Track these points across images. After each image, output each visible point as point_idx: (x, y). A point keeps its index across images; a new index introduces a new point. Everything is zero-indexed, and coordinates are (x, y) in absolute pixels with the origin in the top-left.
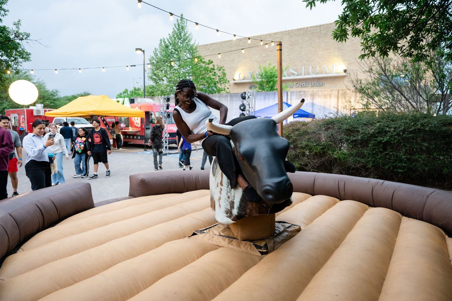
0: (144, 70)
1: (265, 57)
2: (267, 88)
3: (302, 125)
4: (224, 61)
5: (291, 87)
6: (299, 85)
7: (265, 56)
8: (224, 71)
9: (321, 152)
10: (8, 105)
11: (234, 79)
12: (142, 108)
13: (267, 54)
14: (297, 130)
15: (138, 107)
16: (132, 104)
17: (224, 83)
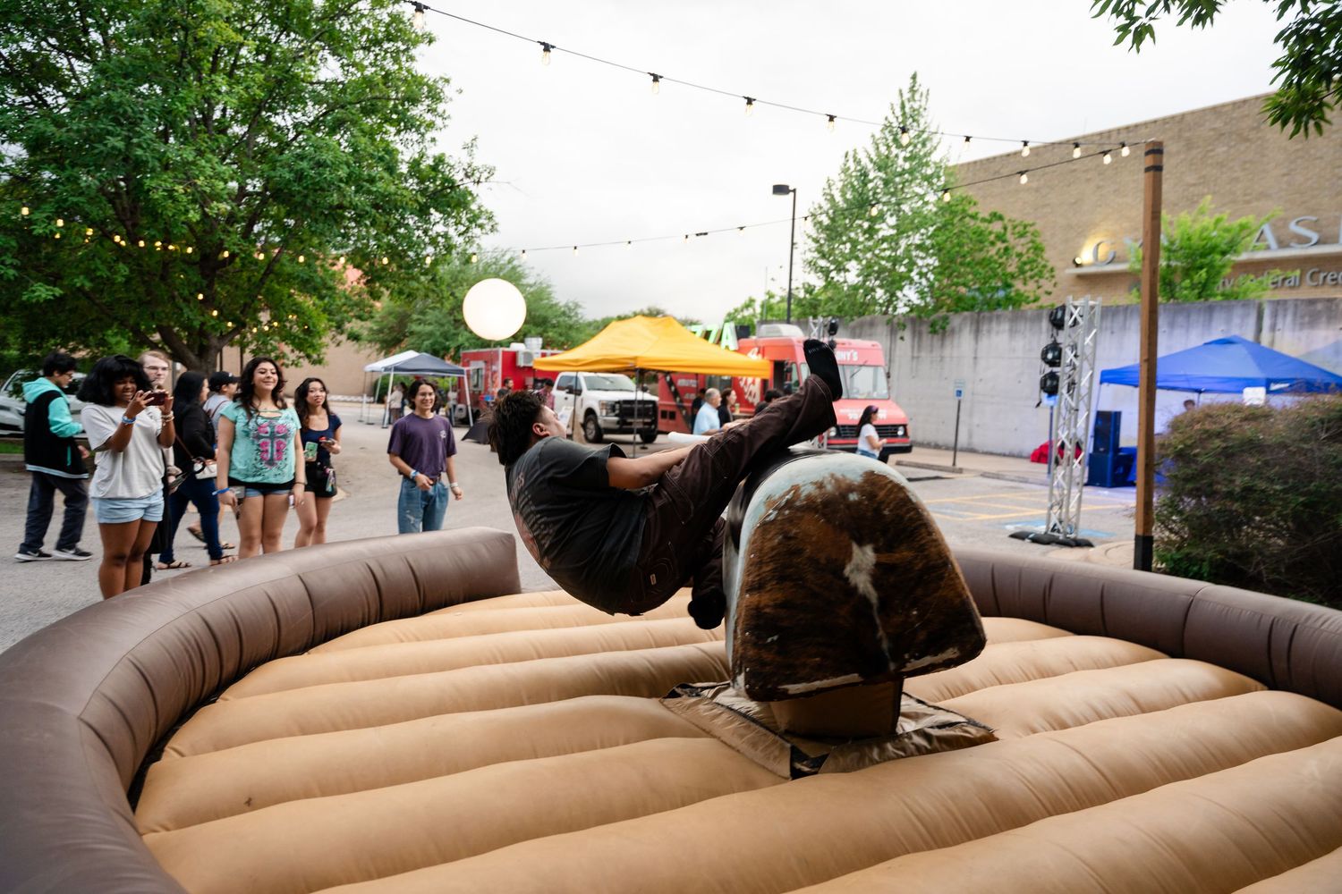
0: (793, 244)
1: (1194, 185)
2: (1186, 289)
3: (1246, 419)
4: (1048, 205)
5: (1292, 284)
6: (1325, 277)
7: (1193, 182)
8: (1038, 240)
9: (1305, 516)
10: (467, 340)
11: (1078, 261)
12: (766, 353)
13: (1204, 177)
14: (1218, 435)
15: (756, 350)
16: (742, 340)
17: (1036, 278)
